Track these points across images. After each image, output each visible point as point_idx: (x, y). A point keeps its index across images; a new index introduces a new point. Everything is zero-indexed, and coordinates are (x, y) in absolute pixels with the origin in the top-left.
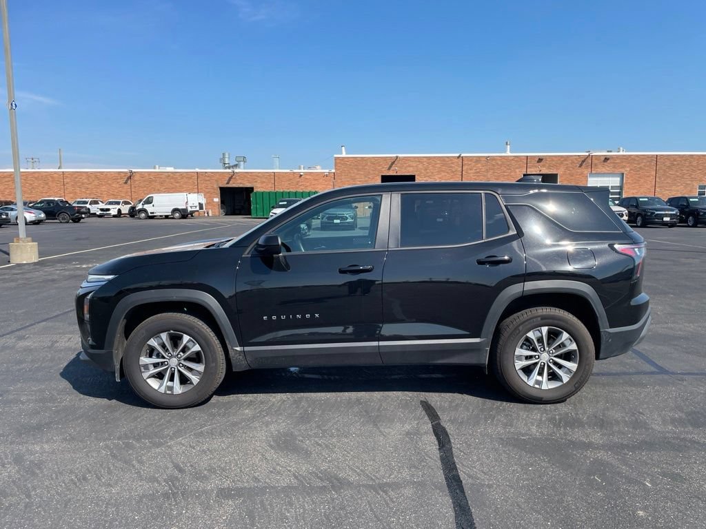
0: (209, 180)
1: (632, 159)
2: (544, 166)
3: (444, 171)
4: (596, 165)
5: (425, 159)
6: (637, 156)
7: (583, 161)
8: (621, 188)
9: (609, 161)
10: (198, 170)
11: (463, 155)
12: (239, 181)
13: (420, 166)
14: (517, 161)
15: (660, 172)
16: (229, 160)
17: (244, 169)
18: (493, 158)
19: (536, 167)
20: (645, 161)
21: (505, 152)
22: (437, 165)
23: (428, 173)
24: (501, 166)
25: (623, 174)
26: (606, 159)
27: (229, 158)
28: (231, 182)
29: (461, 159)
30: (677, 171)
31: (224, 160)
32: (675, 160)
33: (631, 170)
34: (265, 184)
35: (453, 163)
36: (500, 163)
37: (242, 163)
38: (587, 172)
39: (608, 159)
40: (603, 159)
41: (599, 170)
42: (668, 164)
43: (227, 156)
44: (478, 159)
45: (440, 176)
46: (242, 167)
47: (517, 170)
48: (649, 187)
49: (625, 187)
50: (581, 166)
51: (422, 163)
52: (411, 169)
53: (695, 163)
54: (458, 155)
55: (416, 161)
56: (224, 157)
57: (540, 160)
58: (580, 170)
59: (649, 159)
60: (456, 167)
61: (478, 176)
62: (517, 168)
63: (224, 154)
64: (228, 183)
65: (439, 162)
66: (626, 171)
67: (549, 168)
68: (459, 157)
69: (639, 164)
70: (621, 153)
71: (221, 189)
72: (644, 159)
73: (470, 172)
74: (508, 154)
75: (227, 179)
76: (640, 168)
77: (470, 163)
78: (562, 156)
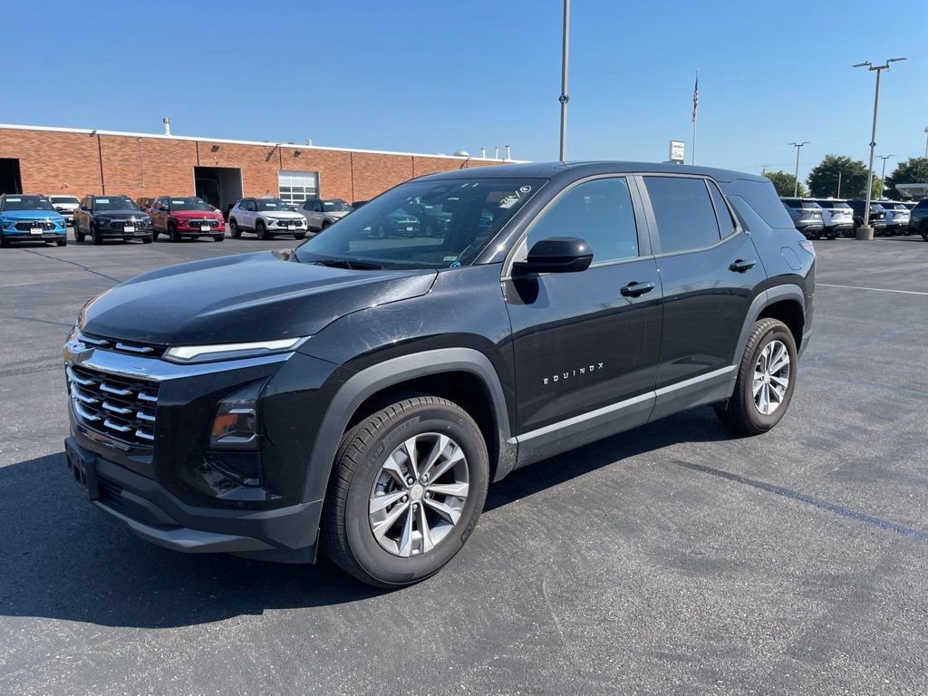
1: (326, 155)
2: (221, 157)
3: (70, 156)
4: (286, 160)
5: (33, 135)
6: (331, 152)
7: (270, 154)
8: (317, 190)
9: (300, 156)
11: (98, 132)
13: (26, 145)
14: (182, 147)
15: (356, 173)
18: (148, 141)
19: (211, 157)
20: (339, 158)
21: (164, 133)
22: (57, 145)
23: (41, 156)
24: (160, 152)
25: (317, 173)
26: (297, 153)
29: (95, 137)
30: (373, 173)
32: (370, 160)
33: (326, 168)
35: (83, 144)
36: (158, 148)
38: (276, 168)
39: (299, 153)
40: (293, 152)
41: (290, 167)
42: (363, 163)
44: (125, 141)
45: (63, 162)
47: (185, 161)
48: (346, 190)
49: (321, 190)
50: (268, 160)
51: (28, 139)
52: (10, 149)
53: (389, 165)
54: (90, 131)
55: (16, 136)
57: (215, 148)
58: (267, 165)
59: (344, 157)
60: (90, 151)
61: (128, 166)
62: (185, 157)
65: (58, 140)
66: (320, 169)
67: (228, 159)
68: (92, 135)
69: (333, 162)
70: (311, 147)
72: (337, 156)
73: (112, 158)
74: (168, 136)
76: (335, 167)
77: (111, 144)
78: (243, 146)
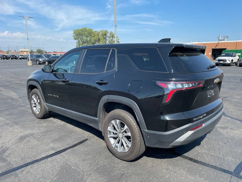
0: (208, 46)
10: (204, 42)
12: (220, 46)
16: (221, 38)
17: (227, 41)
27: (221, 37)
28: (217, 47)
31: (219, 38)
34: (232, 47)
37: (226, 39)
43: (221, 36)
46: (226, 40)
56: (219, 37)
63: (219, 36)
64: (216, 47)
71: (213, 49)
75: (216, 45)
